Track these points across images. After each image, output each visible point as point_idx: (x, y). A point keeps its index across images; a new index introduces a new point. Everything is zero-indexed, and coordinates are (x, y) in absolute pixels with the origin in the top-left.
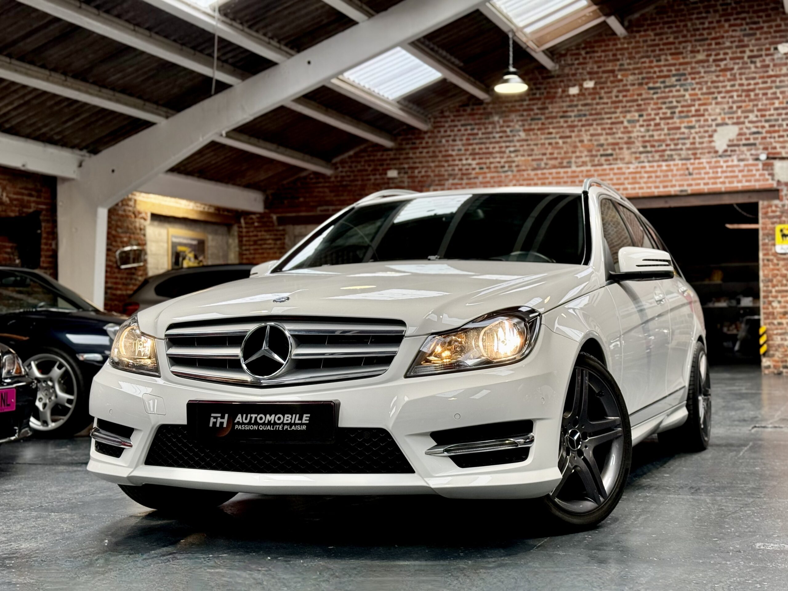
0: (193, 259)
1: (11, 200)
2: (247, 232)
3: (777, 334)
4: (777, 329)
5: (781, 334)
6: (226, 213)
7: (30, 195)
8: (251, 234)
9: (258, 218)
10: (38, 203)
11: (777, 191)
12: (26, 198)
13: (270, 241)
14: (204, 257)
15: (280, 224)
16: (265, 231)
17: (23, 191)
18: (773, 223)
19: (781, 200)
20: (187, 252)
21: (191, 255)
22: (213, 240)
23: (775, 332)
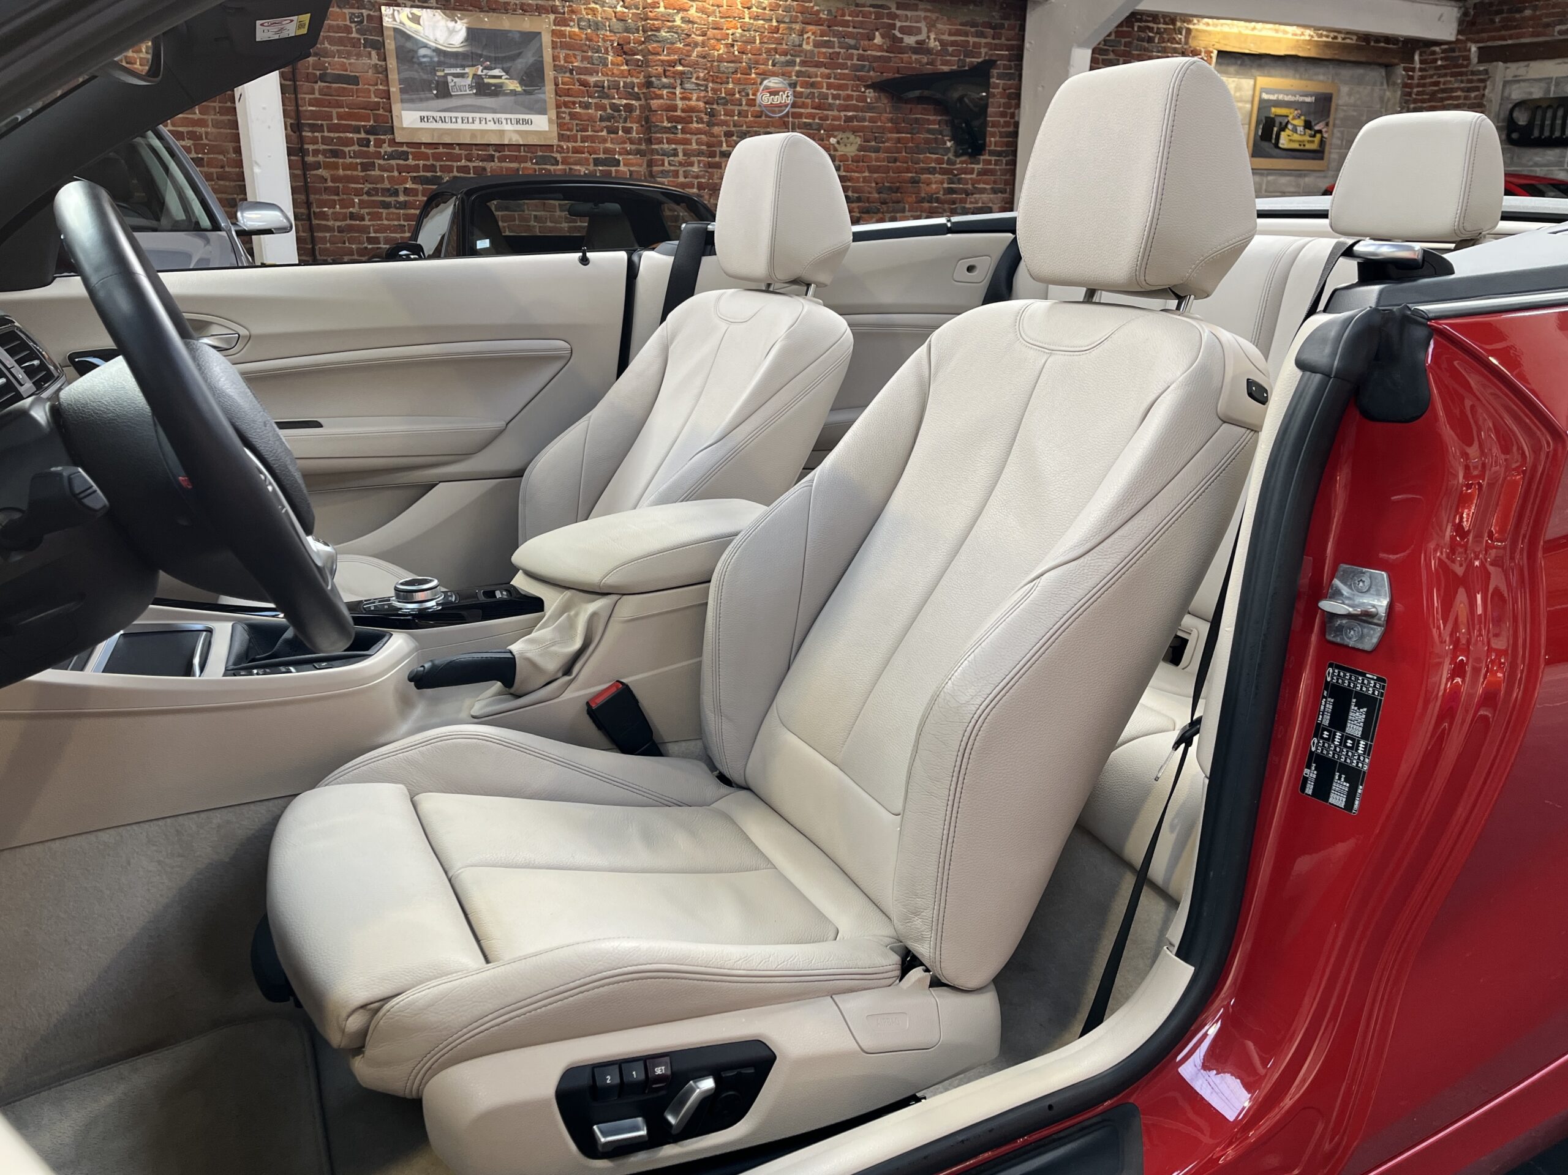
0: (1300, 129)
1: (943, 43)
2: (1422, 78)
6: (1382, 45)
7: (981, 35)
8: (1428, 81)
9: (1444, 51)
10: (997, 47)
12: (971, 40)
13: (1459, 93)
14: (1327, 125)
15: (1480, 61)
16: (1453, 75)
17: (968, 28)
20: (1291, 117)
21: (1299, 123)
22: (1350, 94)
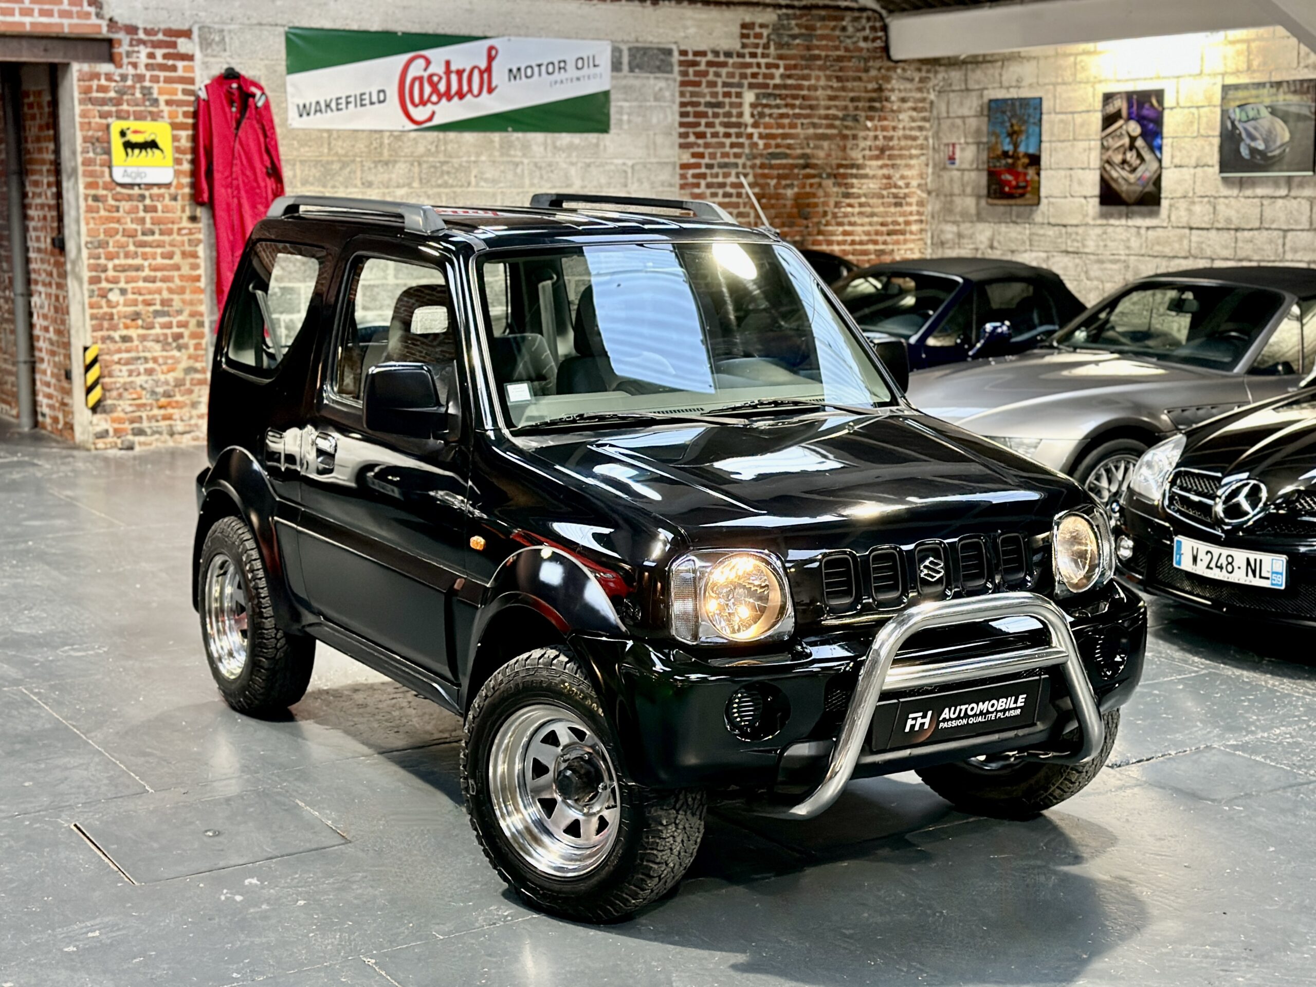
3: (119, 362)
4: (119, 351)
5: (128, 362)
11: (110, 42)
18: (103, 115)
19: (119, 66)
23: (116, 357)
